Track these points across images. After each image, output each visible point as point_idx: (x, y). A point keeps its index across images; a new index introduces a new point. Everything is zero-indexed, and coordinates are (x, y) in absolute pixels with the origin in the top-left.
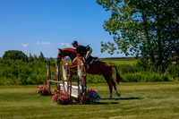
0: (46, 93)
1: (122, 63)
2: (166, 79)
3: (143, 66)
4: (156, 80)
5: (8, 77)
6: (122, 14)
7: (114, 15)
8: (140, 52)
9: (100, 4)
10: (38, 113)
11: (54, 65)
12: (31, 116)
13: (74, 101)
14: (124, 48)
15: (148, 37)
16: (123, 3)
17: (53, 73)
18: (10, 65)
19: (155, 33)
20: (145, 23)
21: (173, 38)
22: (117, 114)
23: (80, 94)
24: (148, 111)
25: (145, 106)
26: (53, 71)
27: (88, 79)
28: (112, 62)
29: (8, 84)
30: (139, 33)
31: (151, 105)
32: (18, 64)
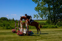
0: (15, 32)
1: (41, 21)
2: (56, 27)
3: (48, 22)
4: (53, 27)
5: (1, 26)
6: (41, 5)
7: (38, 5)
8: (47, 18)
9: (33, 1)
10: (12, 39)
11: (17, 22)
12: (10, 40)
13: (24, 35)
14: (42, 16)
15: (50, 13)
16: (41, 1)
17: (17, 25)
18: (2, 22)
19: (52, 11)
20: (49, 8)
21: (59, 13)
22: (39, 39)
23: (27, 32)
24: (50, 38)
25: (49, 36)
26: (17, 24)
27: (29, 27)
28: (38, 21)
29: (2, 29)
30: (47, 11)
31: (51, 36)
32: (5, 22)
